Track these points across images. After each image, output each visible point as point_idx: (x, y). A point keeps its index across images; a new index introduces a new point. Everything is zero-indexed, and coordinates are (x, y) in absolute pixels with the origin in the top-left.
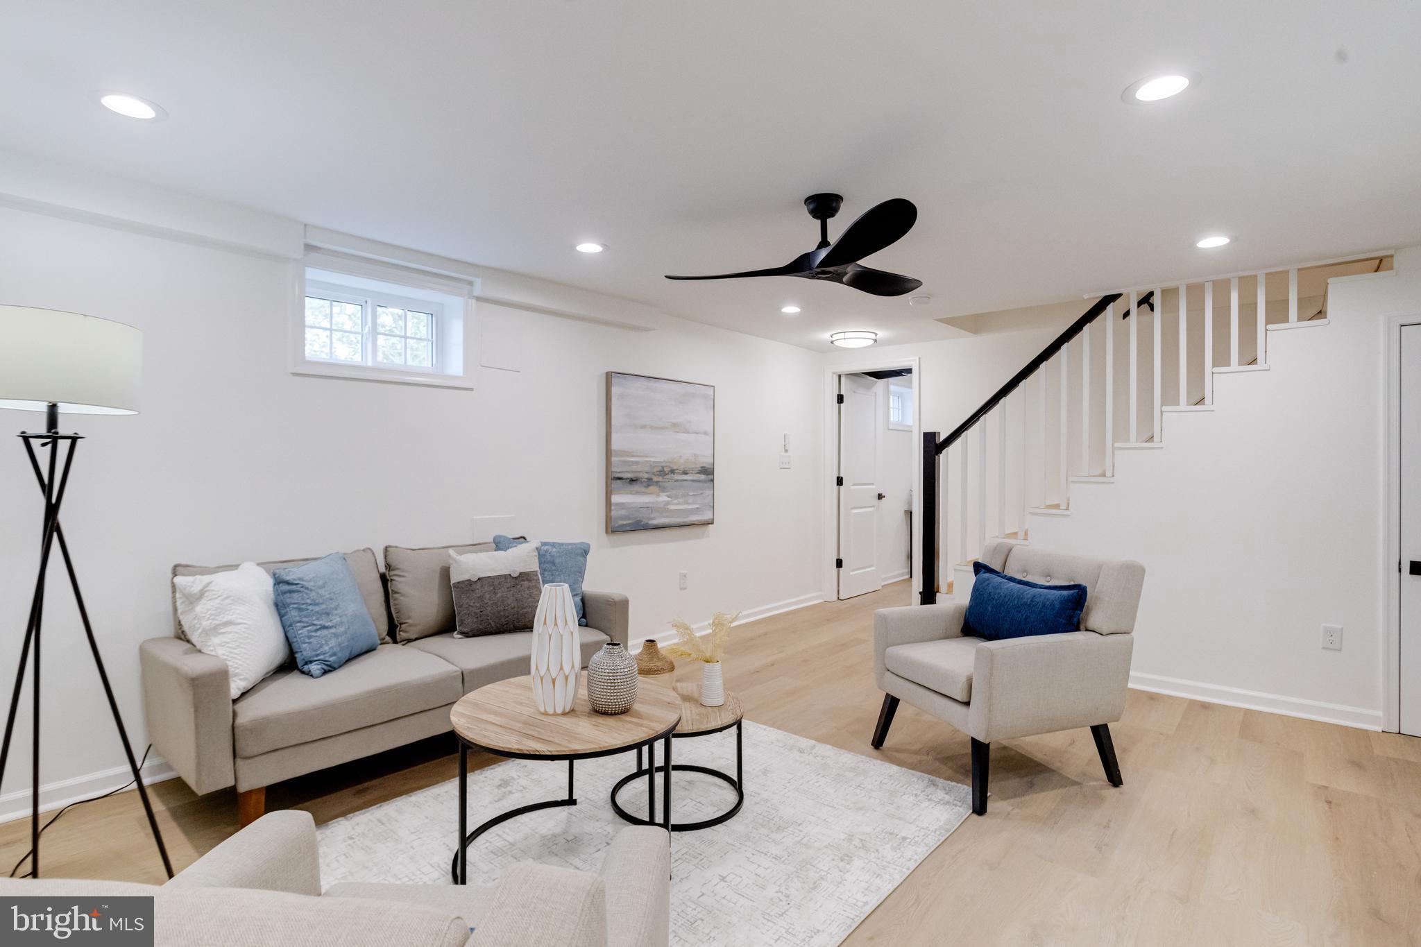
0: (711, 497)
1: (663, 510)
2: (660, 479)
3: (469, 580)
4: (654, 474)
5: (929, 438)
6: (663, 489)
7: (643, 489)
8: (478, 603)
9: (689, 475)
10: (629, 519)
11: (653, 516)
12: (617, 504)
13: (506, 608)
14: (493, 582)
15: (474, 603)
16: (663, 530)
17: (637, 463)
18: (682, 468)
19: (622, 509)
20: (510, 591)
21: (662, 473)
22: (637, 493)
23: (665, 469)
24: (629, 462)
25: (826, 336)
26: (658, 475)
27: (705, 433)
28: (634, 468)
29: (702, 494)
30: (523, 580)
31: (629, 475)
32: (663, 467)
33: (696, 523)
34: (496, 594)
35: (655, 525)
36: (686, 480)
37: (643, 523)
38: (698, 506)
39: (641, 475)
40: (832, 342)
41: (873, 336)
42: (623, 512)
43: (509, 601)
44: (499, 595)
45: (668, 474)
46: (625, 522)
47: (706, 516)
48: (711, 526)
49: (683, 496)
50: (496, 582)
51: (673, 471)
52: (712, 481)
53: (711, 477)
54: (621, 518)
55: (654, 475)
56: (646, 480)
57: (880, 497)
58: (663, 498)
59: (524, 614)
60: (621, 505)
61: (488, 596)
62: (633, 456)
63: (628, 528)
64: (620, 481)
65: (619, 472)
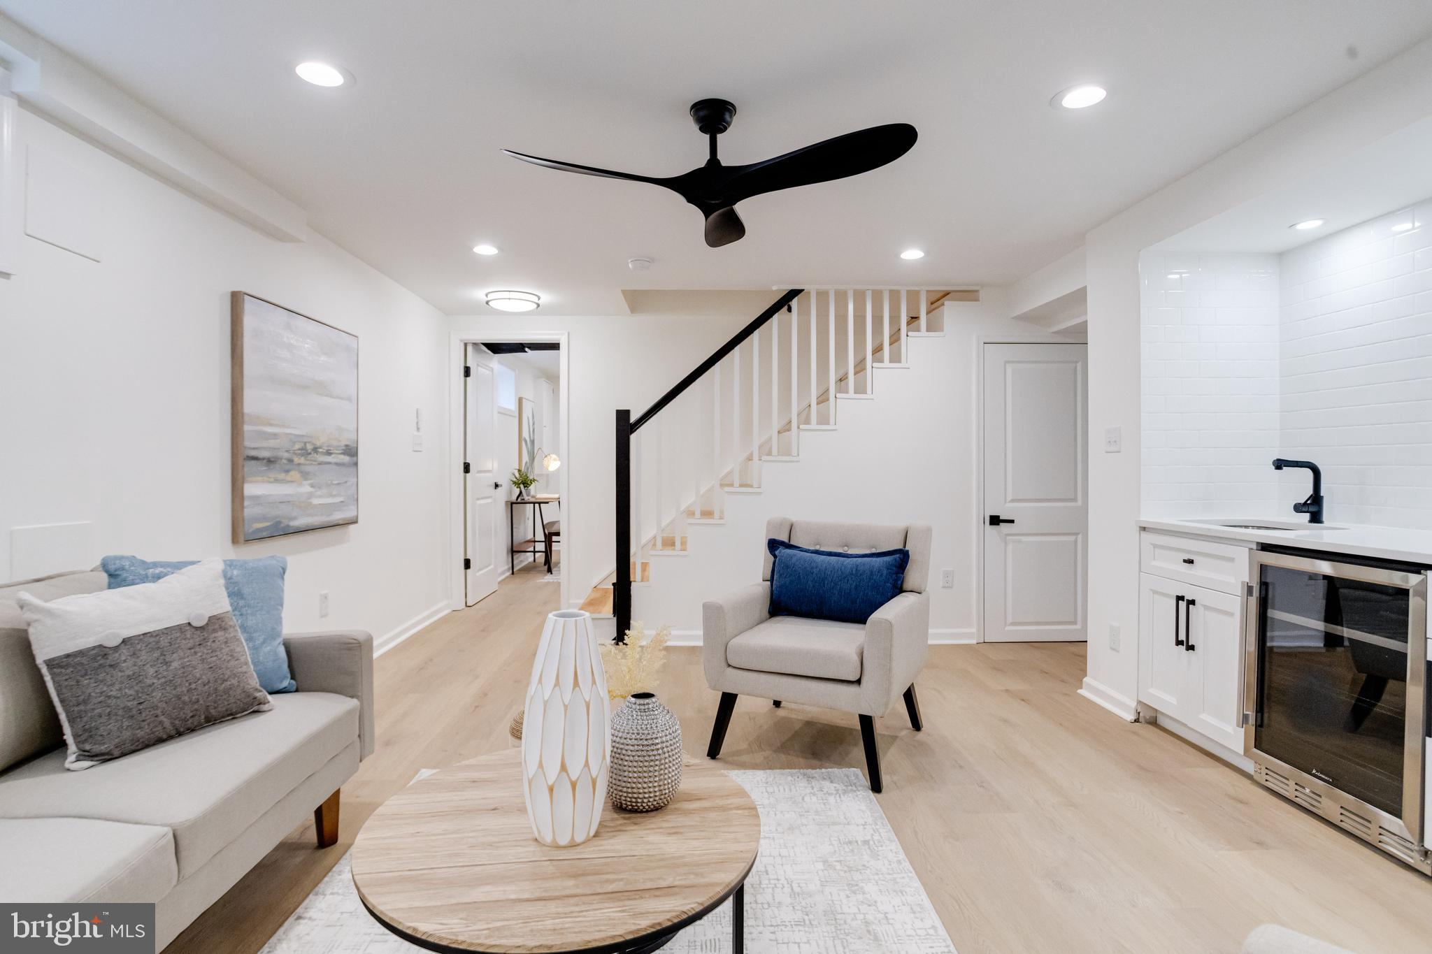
0: (354, 487)
1: (305, 506)
2: (302, 460)
3: (101, 646)
4: (294, 452)
5: (622, 416)
6: (305, 475)
7: (282, 476)
8: (131, 687)
9: (333, 455)
10: (266, 520)
11: (293, 514)
12: (256, 498)
13: (193, 686)
14: (158, 642)
15: (120, 689)
16: (305, 533)
17: (275, 436)
18: (325, 446)
19: (258, 505)
20: (196, 653)
21: (305, 453)
22: (276, 481)
23: (307, 446)
24: (265, 433)
25: (479, 294)
26: (299, 454)
27: (349, 399)
28: (272, 443)
29: (346, 482)
30: (215, 631)
31: (267, 454)
32: (305, 443)
33: (341, 522)
34: (166, 663)
35: (298, 528)
36: (330, 463)
37: (282, 525)
38: (342, 500)
39: (280, 454)
40: (487, 303)
41: (536, 299)
42: (259, 511)
43: (197, 673)
44: (175, 665)
45: (310, 454)
46: (261, 525)
47: (348, 514)
48: (352, 527)
49: (326, 485)
50: (164, 642)
51: (315, 450)
52: (356, 464)
53: (355, 459)
54: (257, 520)
55: (295, 454)
56: (285, 462)
57: (497, 486)
58: (306, 488)
59: (226, 691)
61: (151, 671)
62: (271, 425)
63: (265, 534)
64: (255, 462)
65: (254, 449)
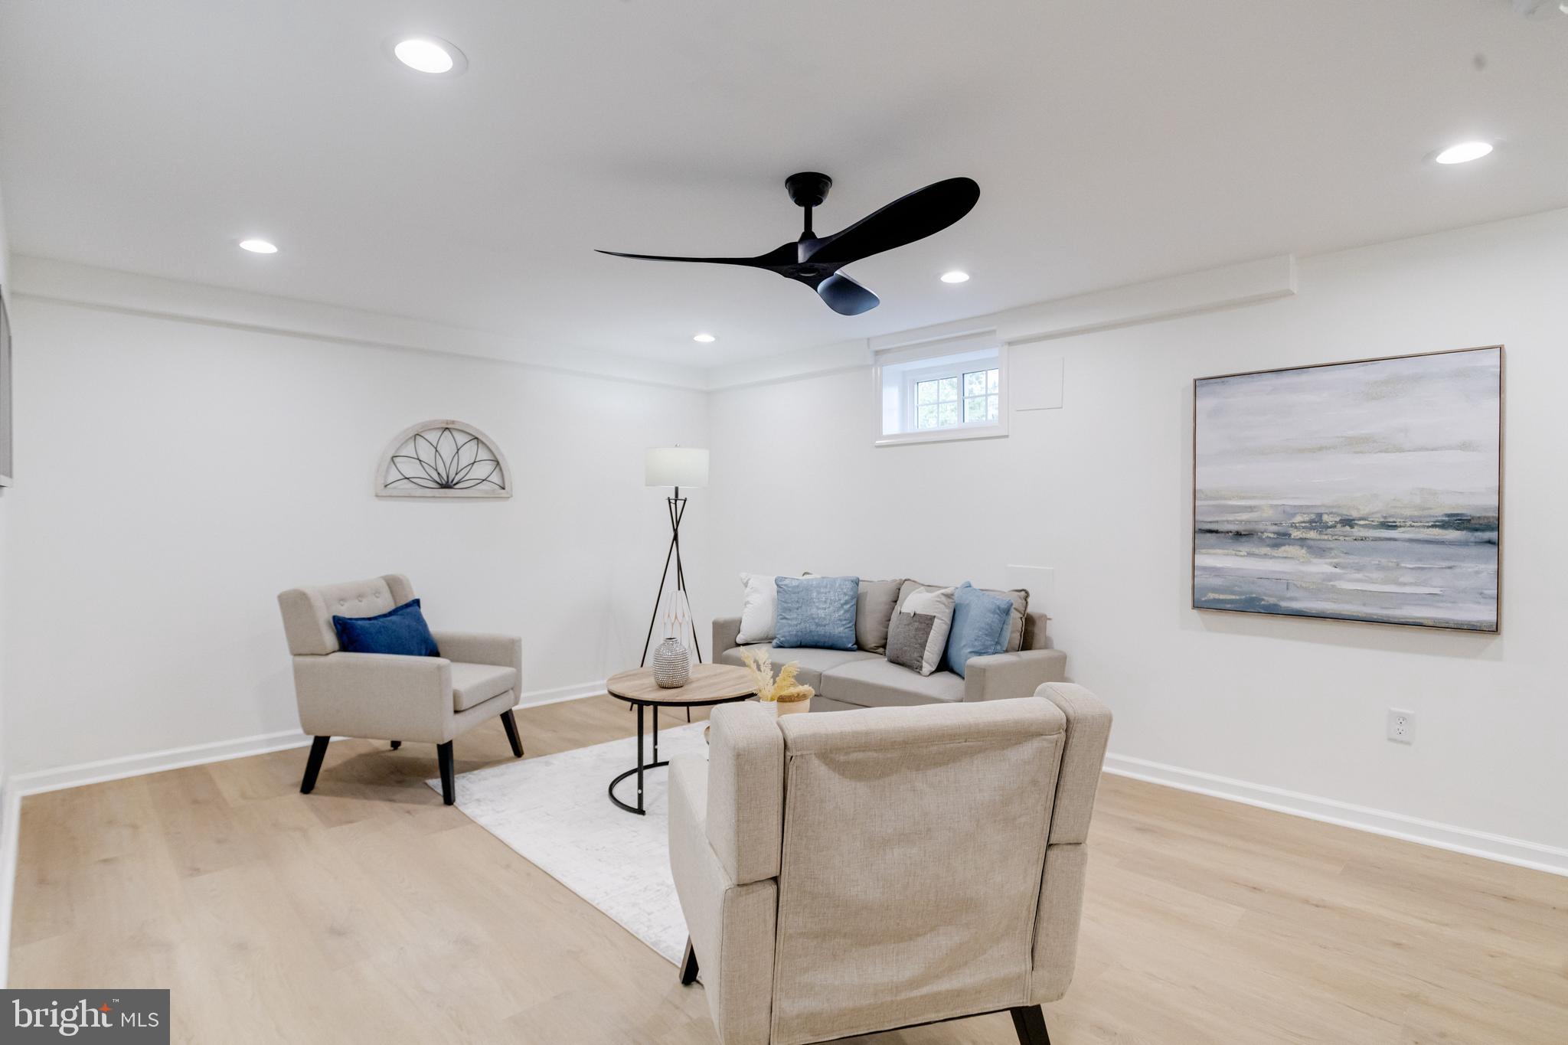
1: (1322, 588)
2: (1312, 534)
4: (1294, 526)
6: (1320, 552)
10: (1233, 593)
11: (1289, 594)
12: (1205, 569)
17: (1251, 509)
18: (1378, 518)
19: (1218, 576)
21: (1317, 523)
22: (1250, 555)
23: (1325, 518)
24: (1232, 506)
26: (1304, 528)
28: (1245, 516)
29: (1450, 568)
31: (1234, 528)
32: (1320, 515)
33: (1426, 622)
35: (1298, 611)
36: (1395, 540)
37: (1263, 603)
38: (1436, 591)
39: (1261, 527)
42: (1217, 582)
45: (1334, 527)
46: (1222, 597)
49: (1380, 568)
51: (1349, 522)
54: (1214, 590)
55: (1296, 527)
56: (1272, 535)
58: (1320, 567)
60: (1216, 571)
63: (1228, 606)
64: (1214, 534)
65: (1211, 522)
